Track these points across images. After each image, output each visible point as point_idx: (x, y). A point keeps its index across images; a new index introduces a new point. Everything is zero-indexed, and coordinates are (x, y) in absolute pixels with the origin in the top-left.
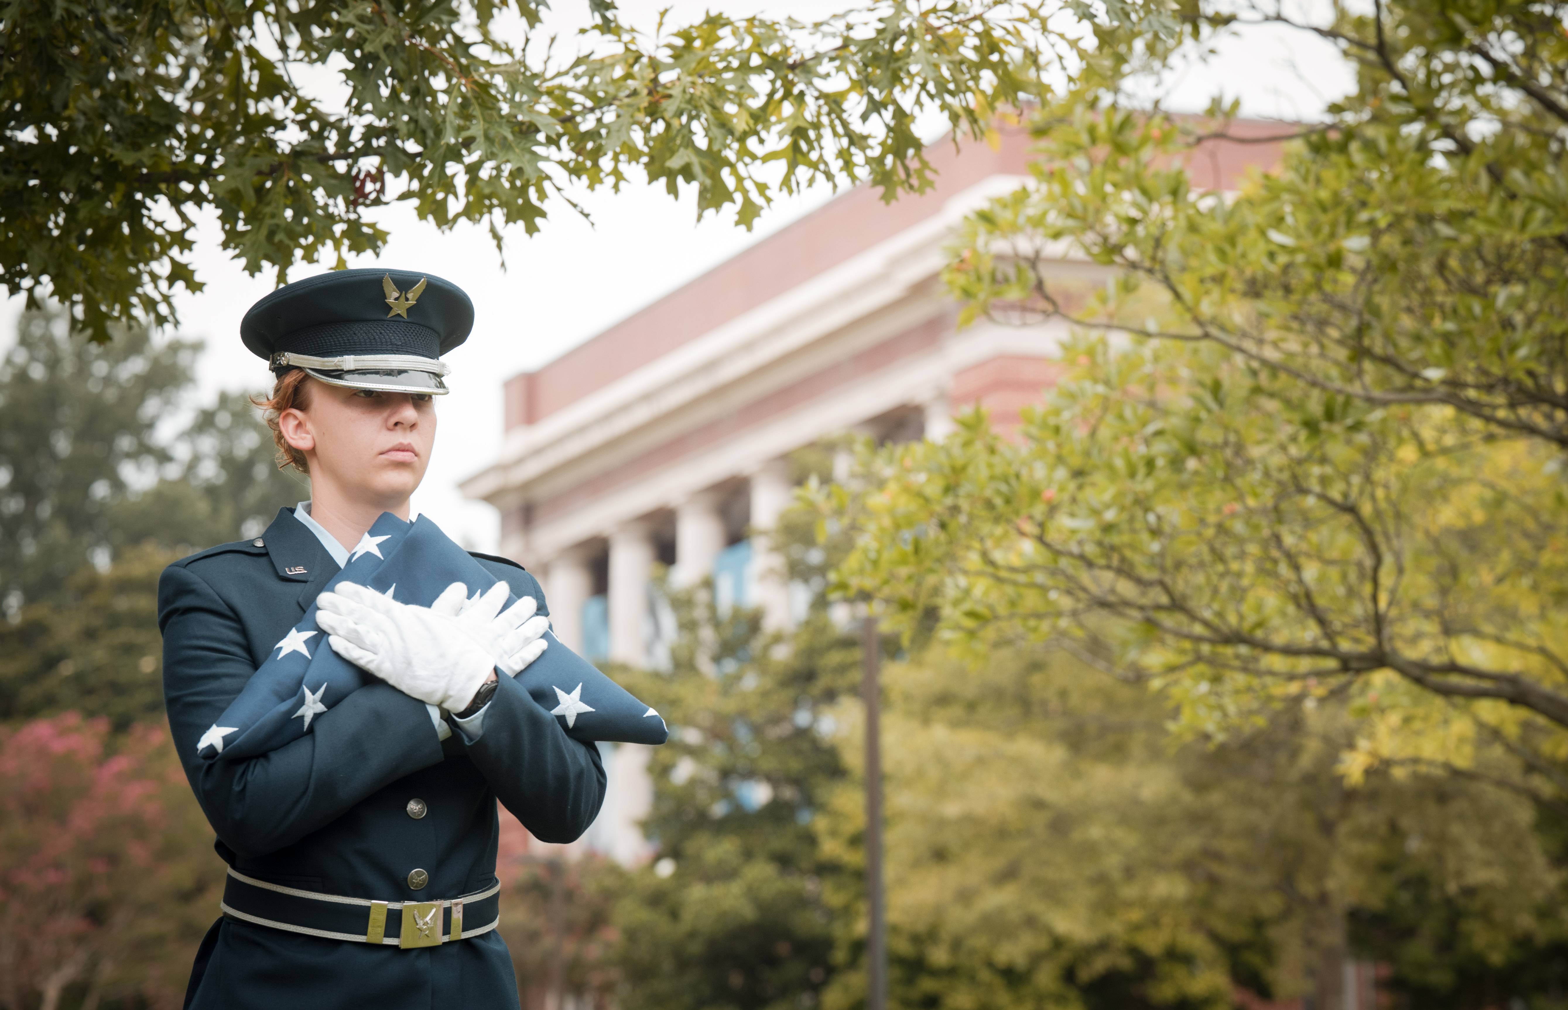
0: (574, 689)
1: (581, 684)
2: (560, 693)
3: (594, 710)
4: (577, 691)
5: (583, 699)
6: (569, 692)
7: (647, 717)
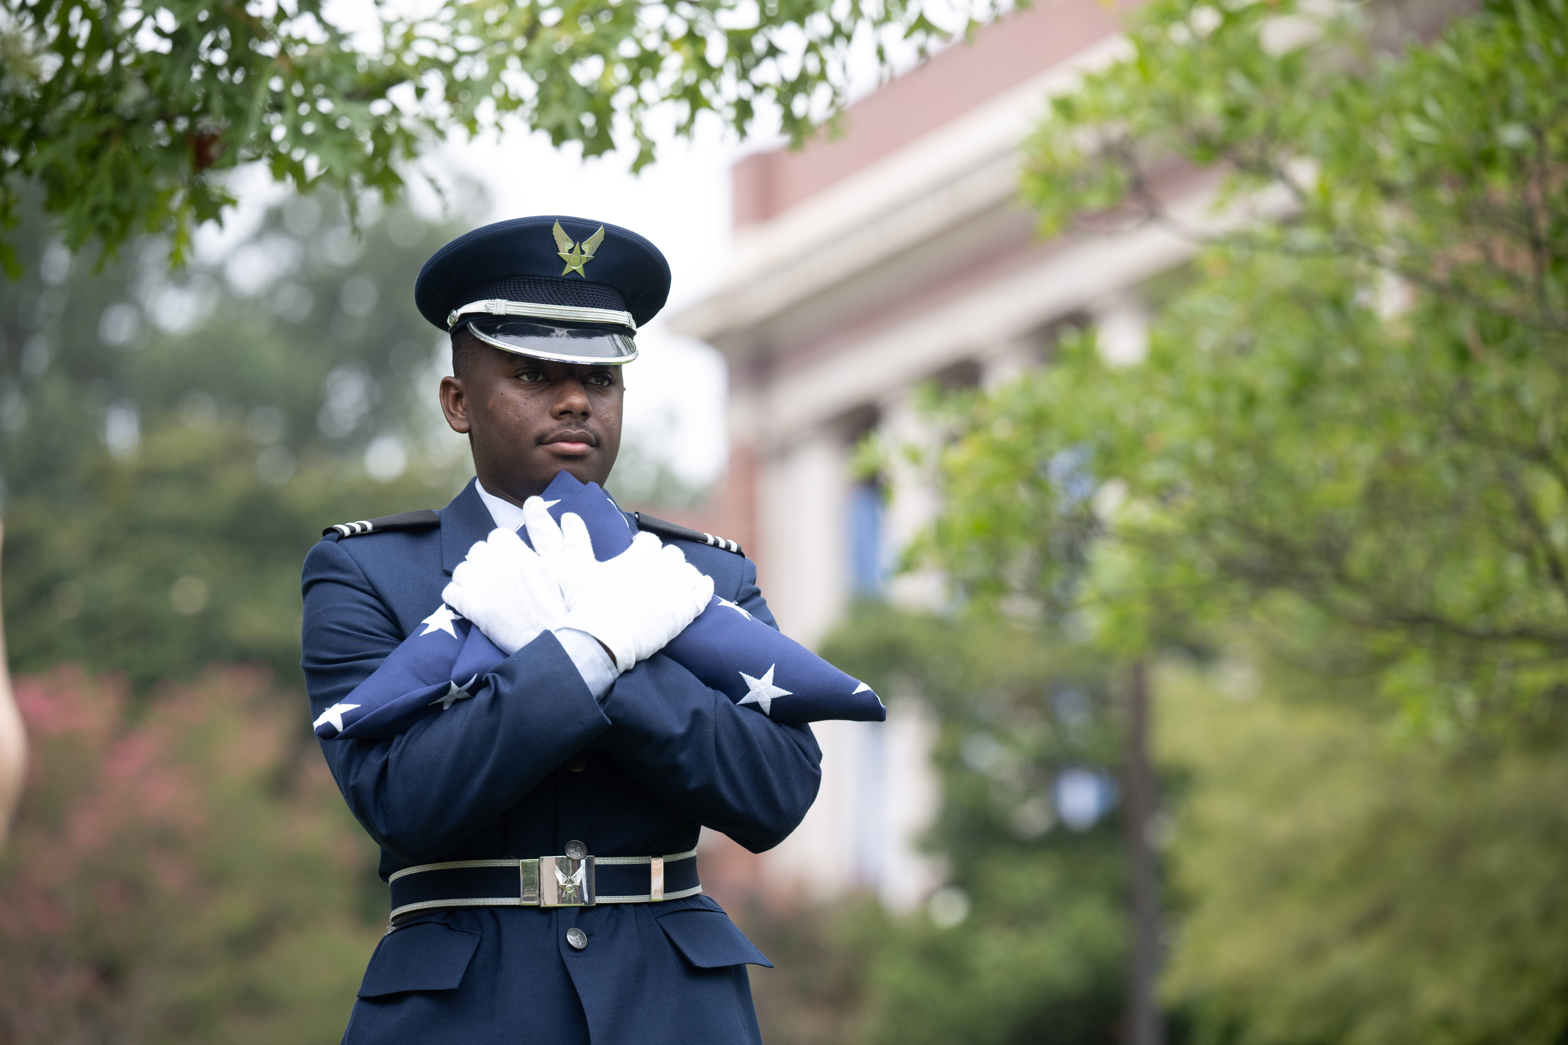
0: (765, 672)
1: (774, 665)
2: (749, 679)
3: (791, 693)
4: (770, 675)
5: (776, 682)
6: (759, 676)
7: (857, 694)
